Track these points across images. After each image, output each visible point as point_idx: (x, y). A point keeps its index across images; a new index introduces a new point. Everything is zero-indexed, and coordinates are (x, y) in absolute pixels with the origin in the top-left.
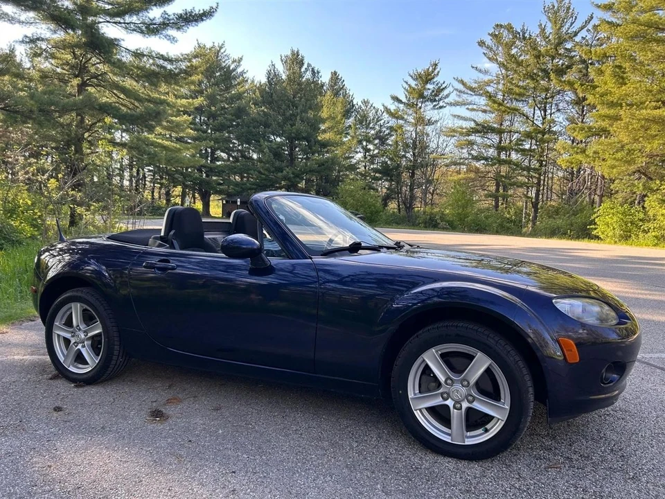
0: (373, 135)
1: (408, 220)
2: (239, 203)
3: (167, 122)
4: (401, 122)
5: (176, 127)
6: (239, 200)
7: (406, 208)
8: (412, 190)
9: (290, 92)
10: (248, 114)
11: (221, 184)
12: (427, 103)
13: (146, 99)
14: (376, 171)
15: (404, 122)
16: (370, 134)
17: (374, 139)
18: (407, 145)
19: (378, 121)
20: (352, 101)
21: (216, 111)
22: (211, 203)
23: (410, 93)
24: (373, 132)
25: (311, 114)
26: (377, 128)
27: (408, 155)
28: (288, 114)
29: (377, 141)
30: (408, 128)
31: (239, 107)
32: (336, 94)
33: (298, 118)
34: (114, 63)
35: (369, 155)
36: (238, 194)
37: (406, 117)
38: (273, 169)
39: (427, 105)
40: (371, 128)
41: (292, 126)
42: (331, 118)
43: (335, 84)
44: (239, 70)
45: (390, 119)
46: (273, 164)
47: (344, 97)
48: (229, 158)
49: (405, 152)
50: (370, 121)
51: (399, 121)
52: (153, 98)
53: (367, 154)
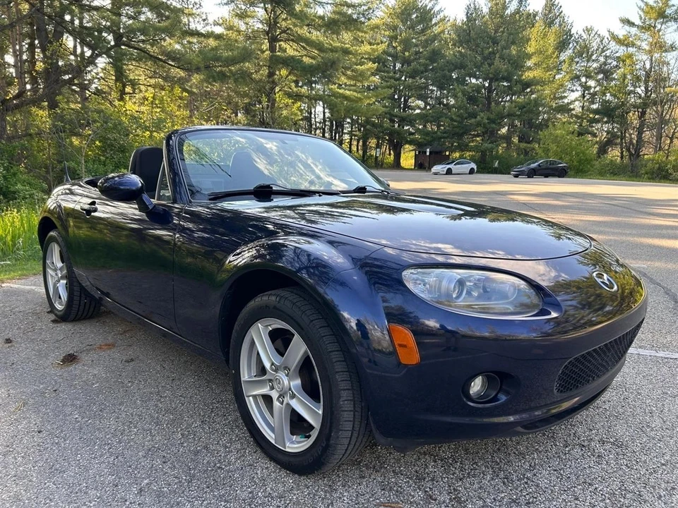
0: (595, 69)
1: (632, 170)
2: (428, 154)
3: (352, 71)
4: (631, 50)
5: (360, 76)
6: (428, 150)
7: (631, 155)
8: (640, 132)
9: (491, 27)
10: (444, 56)
11: (413, 134)
12: (669, 24)
13: (330, 49)
14: (596, 112)
15: (635, 50)
16: (591, 68)
17: (597, 74)
18: (638, 79)
19: (603, 51)
20: (570, 30)
21: (410, 56)
22: (402, 155)
23: (646, 13)
24: (595, 65)
25: (514, 50)
26: (602, 59)
27: (638, 90)
28: (486, 52)
29: (601, 76)
30: (640, 58)
31: (433, 50)
32: (550, 24)
33: (497, 56)
34: (296, 15)
35: (589, 94)
36: (429, 144)
37: (638, 43)
38: (466, 115)
39: (668, 27)
40: (593, 60)
41: (490, 65)
42: (539, 52)
43: (550, 12)
44: (436, 9)
45: (618, 47)
46: (466, 109)
47: (560, 25)
48: (426, 107)
49: (635, 87)
50: (593, 52)
51: (629, 49)
52: (334, 47)
53: (587, 92)
